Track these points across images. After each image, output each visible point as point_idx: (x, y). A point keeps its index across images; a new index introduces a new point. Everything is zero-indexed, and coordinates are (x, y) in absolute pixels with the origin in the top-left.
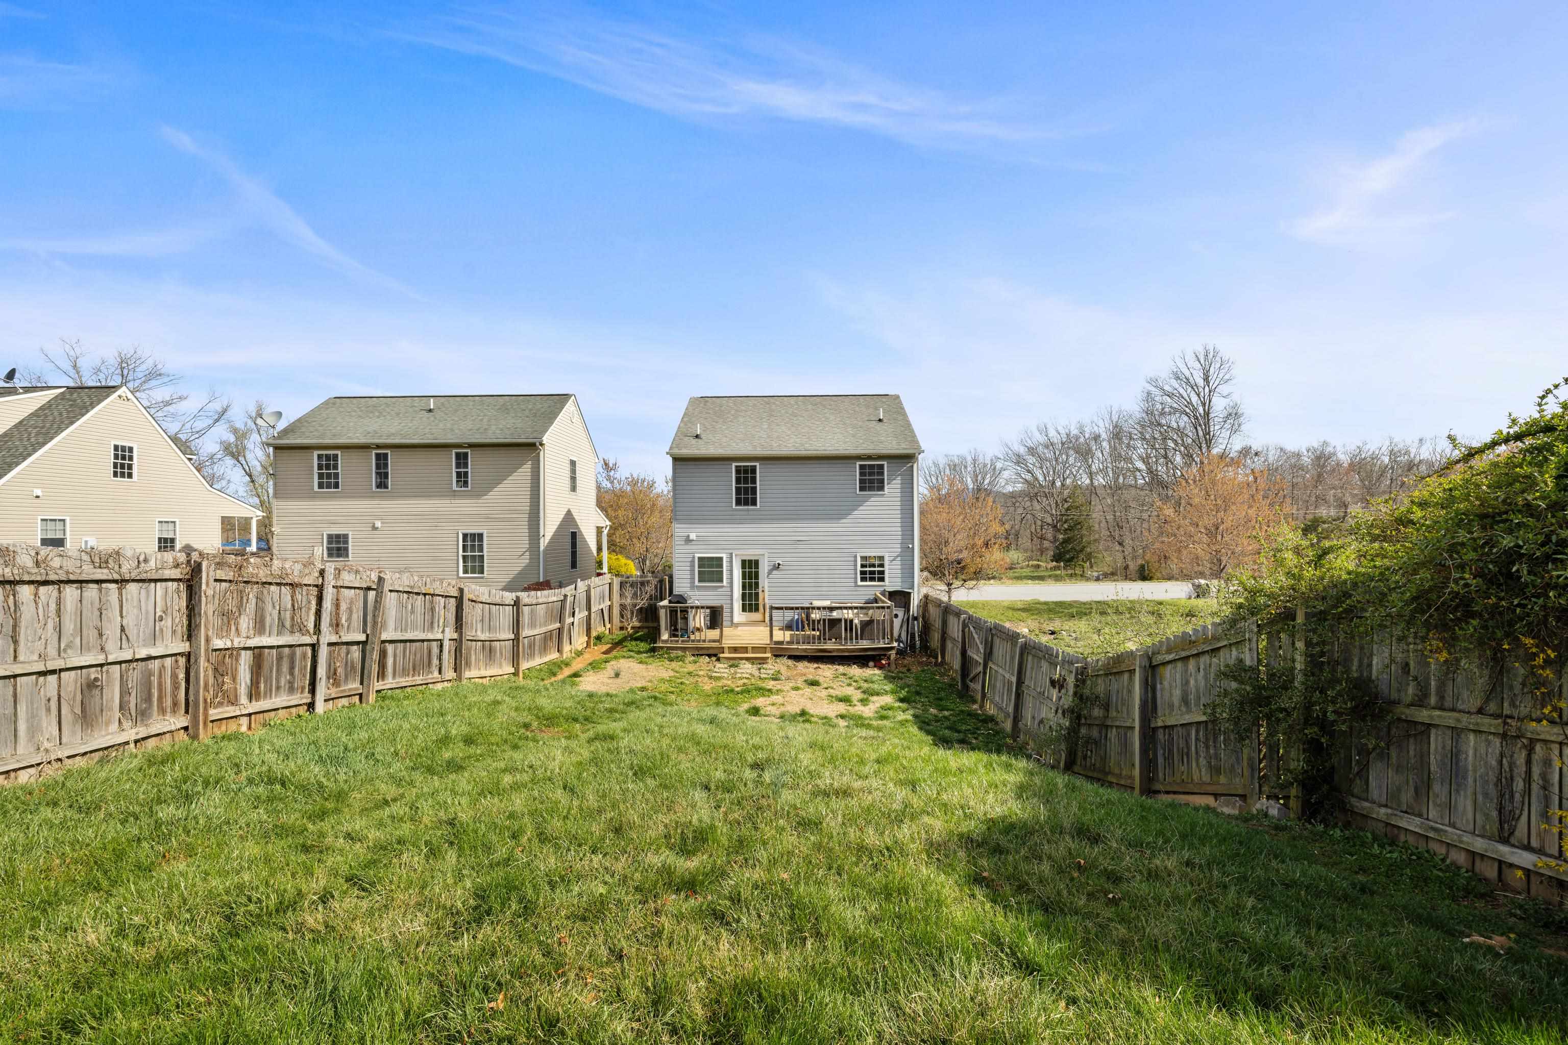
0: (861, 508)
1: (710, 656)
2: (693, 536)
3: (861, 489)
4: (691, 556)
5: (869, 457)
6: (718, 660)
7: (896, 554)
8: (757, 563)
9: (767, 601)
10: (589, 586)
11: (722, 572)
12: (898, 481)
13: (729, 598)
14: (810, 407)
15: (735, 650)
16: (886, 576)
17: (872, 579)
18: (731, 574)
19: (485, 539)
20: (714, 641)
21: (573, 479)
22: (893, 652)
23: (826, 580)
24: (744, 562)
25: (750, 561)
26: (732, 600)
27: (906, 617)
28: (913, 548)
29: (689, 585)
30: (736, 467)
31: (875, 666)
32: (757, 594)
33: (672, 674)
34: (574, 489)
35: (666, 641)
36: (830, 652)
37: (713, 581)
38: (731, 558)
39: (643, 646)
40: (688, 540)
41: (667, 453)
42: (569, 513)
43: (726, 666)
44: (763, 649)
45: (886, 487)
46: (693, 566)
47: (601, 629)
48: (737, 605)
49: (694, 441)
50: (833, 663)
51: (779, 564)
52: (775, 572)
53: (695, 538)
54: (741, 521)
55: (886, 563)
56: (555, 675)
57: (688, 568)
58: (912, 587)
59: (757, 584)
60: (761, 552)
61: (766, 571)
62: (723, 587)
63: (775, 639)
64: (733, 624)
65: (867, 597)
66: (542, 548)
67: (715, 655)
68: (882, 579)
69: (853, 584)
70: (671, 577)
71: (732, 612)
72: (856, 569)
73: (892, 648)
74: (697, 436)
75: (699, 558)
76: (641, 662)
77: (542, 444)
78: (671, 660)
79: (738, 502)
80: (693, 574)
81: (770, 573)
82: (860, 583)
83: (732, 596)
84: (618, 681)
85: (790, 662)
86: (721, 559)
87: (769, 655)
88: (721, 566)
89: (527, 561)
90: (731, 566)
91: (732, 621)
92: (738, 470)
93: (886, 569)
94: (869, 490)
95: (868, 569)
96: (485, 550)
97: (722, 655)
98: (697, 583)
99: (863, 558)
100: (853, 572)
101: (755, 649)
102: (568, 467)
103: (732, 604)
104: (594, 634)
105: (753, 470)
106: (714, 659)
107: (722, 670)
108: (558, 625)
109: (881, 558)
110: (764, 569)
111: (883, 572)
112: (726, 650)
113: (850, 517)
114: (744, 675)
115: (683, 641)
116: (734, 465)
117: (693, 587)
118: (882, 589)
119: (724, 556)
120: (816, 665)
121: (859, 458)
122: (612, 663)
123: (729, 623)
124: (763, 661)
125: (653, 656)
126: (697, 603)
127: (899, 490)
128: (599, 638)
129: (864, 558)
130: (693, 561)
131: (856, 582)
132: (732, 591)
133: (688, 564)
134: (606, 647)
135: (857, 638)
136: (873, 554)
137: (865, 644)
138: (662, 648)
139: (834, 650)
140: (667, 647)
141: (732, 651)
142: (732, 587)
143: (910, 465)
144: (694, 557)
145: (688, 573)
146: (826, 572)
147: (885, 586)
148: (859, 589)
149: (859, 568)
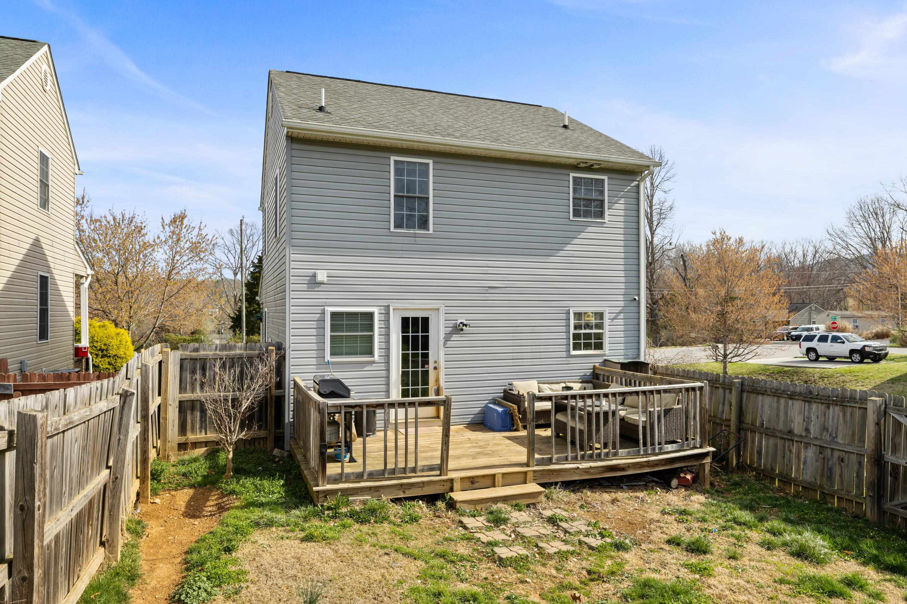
0: (576, 241)
2: (322, 276)
3: (577, 213)
4: (319, 310)
5: (590, 168)
7: (618, 310)
8: (426, 320)
9: (442, 384)
11: (373, 337)
12: (621, 205)
13: (383, 381)
15: (473, 482)
16: (606, 341)
17: (587, 346)
18: (388, 342)
20: (431, 468)
21: (44, 186)
22: (708, 460)
23: (529, 349)
24: (405, 321)
25: (415, 320)
26: (388, 384)
28: (639, 301)
29: (314, 361)
30: (397, 162)
31: (680, 486)
32: (426, 374)
34: (44, 203)
37: (354, 353)
38: (388, 314)
40: (313, 283)
42: (37, 244)
44: (522, 476)
45: (607, 212)
46: (321, 327)
48: (395, 394)
50: (633, 488)
51: (462, 325)
52: (455, 337)
53: (325, 280)
54: (404, 253)
55: (607, 321)
57: (313, 331)
58: (638, 357)
60: (434, 304)
61: (442, 336)
62: (374, 362)
65: (582, 373)
68: (599, 346)
69: (564, 354)
70: (280, 347)
72: (568, 332)
73: (706, 455)
74: (321, 108)
75: (334, 315)
79: (399, 221)
80: (321, 343)
81: (447, 338)
82: (574, 353)
83: (388, 377)
86: (370, 315)
87: (533, 487)
88: (371, 328)
90: (387, 328)
92: (399, 169)
93: (606, 330)
94: (585, 216)
95: (583, 331)
98: (328, 357)
99: (575, 314)
100: (564, 336)
102: (36, 162)
103: (388, 392)
105: (423, 169)
106: (441, 505)
109: (600, 315)
110: (437, 332)
111: (599, 336)
112: (457, 485)
113: (562, 253)
116: (393, 158)
117: (320, 364)
118: (601, 360)
119: (376, 310)
120: (611, 496)
121: (576, 167)
124: (532, 499)
127: (622, 218)
129: (578, 315)
130: (322, 320)
131: (568, 350)
132: (388, 370)
133: (314, 324)
135: (660, 442)
136: (590, 310)
137: (670, 451)
138: (331, 492)
139: (629, 466)
140: (343, 490)
141: (468, 484)
142: (388, 363)
143: (635, 183)
144: (323, 313)
145: (313, 339)
146: (529, 336)
147: (604, 355)
148: (572, 360)
149: (572, 331)
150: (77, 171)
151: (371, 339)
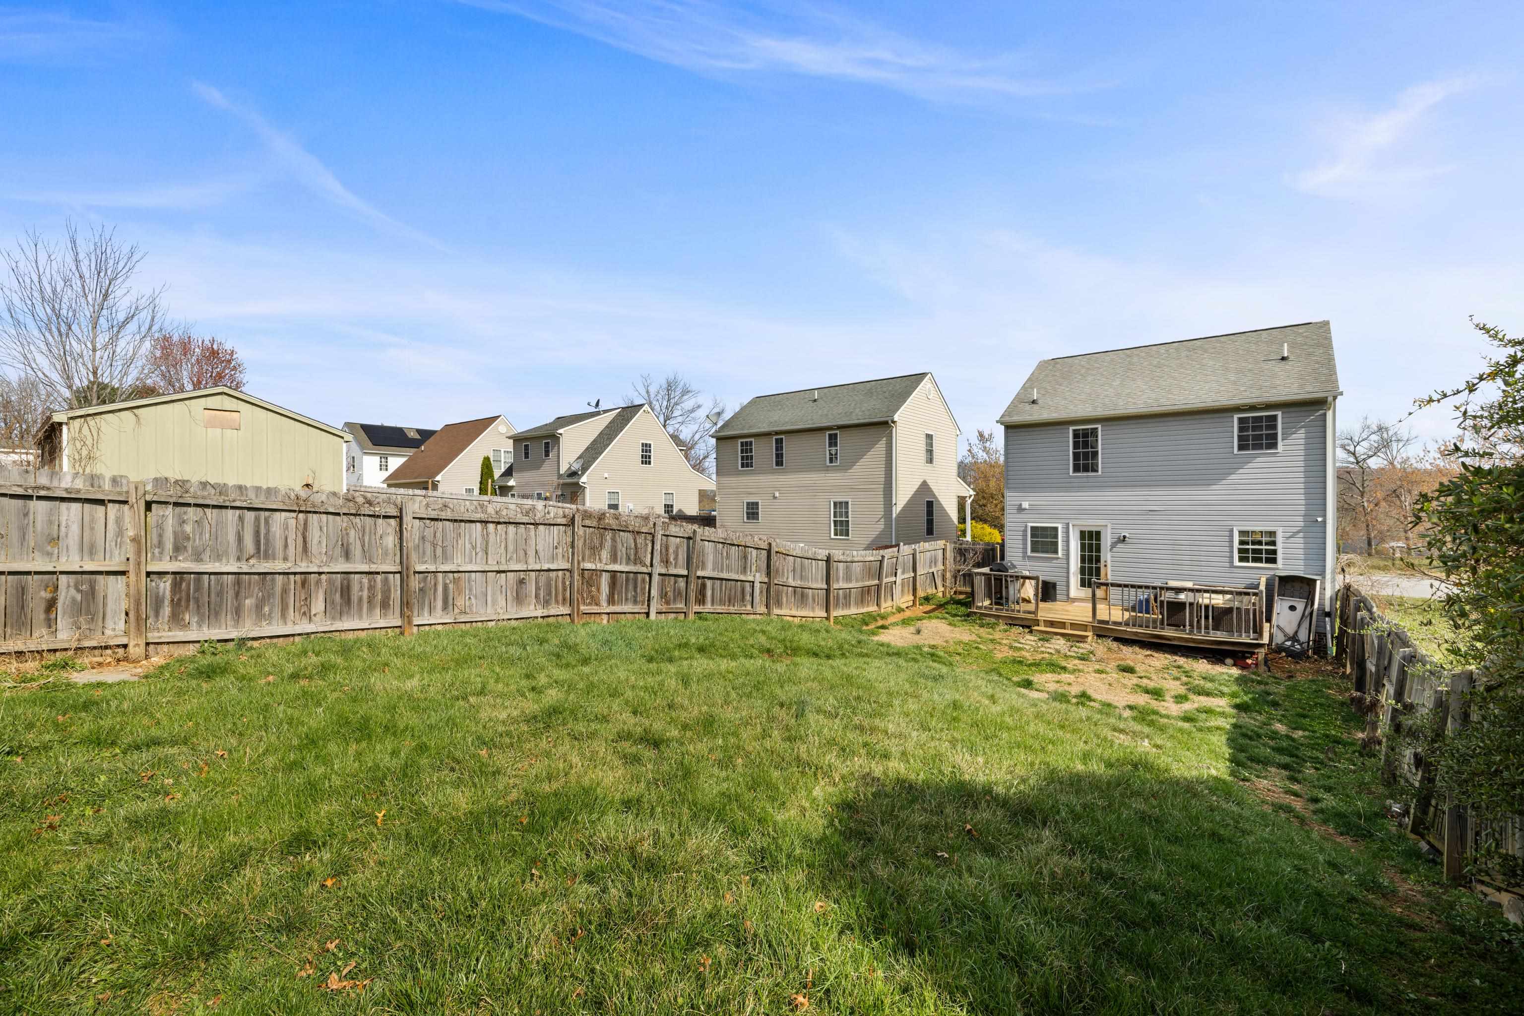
0: (1241, 471)
1: (1023, 627)
2: (1025, 505)
3: (1241, 448)
4: (1024, 525)
5: (1253, 408)
6: (1031, 632)
7: (1295, 530)
8: (1098, 533)
9: (1109, 577)
10: (915, 550)
11: (1057, 542)
12: (1300, 436)
13: (1065, 571)
14: (1184, 354)
15: (1052, 624)
16: (1280, 556)
17: (1256, 560)
18: (1068, 546)
19: (850, 506)
20: (1029, 612)
21: (930, 452)
22: (1261, 650)
24: (1082, 533)
25: (1091, 533)
26: (1068, 573)
27: (1308, 610)
28: (1324, 522)
29: (1021, 555)
30: (1074, 430)
31: (1235, 665)
32: (1098, 569)
33: (974, 637)
34: (930, 460)
35: (980, 608)
36: (1169, 640)
37: (1047, 552)
38: (1068, 528)
39: (963, 610)
40: (1020, 509)
41: (997, 422)
42: (924, 484)
43: (1036, 638)
44: (1084, 627)
45: (1280, 443)
46: (1025, 535)
47: (931, 591)
48: (1075, 580)
49: (1028, 407)
51: (1124, 537)
52: (1120, 545)
53: (1027, 507)
54: (1080, 488)
55: (1280, 539)
56: (867, 625)
57: (1021, 538)
58: (1323, 574)
59: (1098, 560)
60: (1103, 522)
61: (1109, 544)
62: (1058, 558)
63: (1099, 617)
64: (1068, 599)
65: (1248, 581)
66: (894, 516)
67: (1029, 627)
68: (1273, 561)
69: (1227, 565)
71: (1068, 586)
72: (1232, 547)
74: (1034, 402)
75: (1032, 528)
76: (950, 624)
77: (894, 422)
78: (982, 626)
79: (1076, 469)
80: (1025, 544)
81: (1113, 546)
82: (1239, 564)
83: (1068, 568)
84: (918, 637)
85: (1115, 645)
86: (1056, 529)
87: (1090, 634)
88: (1056, 536)
89: (883, 527)
90: (1068, 537)
91: (1068, 595)
92: (1076, 434)
93: (1279, 547)
94: (1254, 449)
95: (1250, 547)
96: (850, 516)
97: (1036, 628)
98: (1029, 553)
99: (1242, 533)
100: (1227, 549)
101: (1074, 626)
102: (923, 441)
103: (1068, 577)
104: (921, 593)
105: (1094, 432)
106: (1027, 630)
107: (1028, 642)
108: (876, 582)
109: (1272, 534)
110: (1107, 540)
111: (1274, 552)
112: (1042, 623)
113: (1224, 482)
114: (1048, 650)
115: (997, 609)
116: (1071, 428)
117: (1025, 556)
118: (1271, 572)
119: (1060, 526)
120: (1149, 652)
121: (1237, 409)
122: (924, 621)
123: (1065, 598)
124: (1082, 639)
125: (966, 620)
126: (1027, 573)
127: (1302, 447)
128: (927, 599)
129: (1244, 533)
130: (1025, 531)
131: (1232, 562)
132: (1068, 563)
133: (1021, 533)
134: (929, 608)
135: (1207, 628)
136: (1257, 529)
137: (1220, 636)
138: (975, 613)
139: (1175, 638)
140: (981, 614)
141: (1049, 624)
142: (1068, 559)
143: (1321, 412)
144: (1026, 527)
145: (1021, 542)
146: (1188, 548)
147: (1277, 569)
148: (1235, 570)
149: (1236, 545)
150: (958, 433)
151: (1056, 543)
